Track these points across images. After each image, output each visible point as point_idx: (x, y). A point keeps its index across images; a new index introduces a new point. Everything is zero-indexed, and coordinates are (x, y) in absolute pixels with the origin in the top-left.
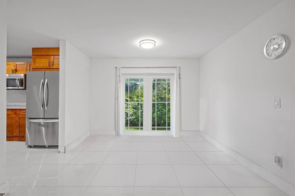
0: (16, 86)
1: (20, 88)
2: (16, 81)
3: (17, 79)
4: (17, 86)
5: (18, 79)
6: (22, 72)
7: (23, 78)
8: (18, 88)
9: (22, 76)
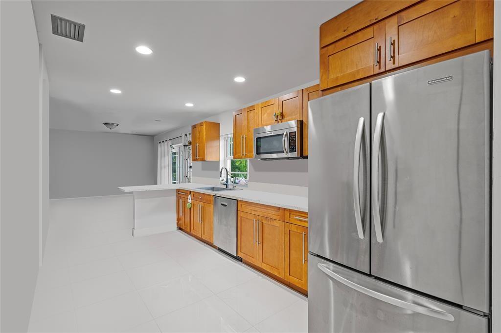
0: (283, 152)
1: (290, 155)
2: (283, 139)
3: (285, 133)
4: (285, 151)
5: (287, 134)
6: (294, 117)
7: (295, 129)
8: (286, 156)
9: (293, 125)
